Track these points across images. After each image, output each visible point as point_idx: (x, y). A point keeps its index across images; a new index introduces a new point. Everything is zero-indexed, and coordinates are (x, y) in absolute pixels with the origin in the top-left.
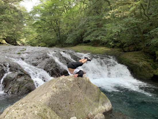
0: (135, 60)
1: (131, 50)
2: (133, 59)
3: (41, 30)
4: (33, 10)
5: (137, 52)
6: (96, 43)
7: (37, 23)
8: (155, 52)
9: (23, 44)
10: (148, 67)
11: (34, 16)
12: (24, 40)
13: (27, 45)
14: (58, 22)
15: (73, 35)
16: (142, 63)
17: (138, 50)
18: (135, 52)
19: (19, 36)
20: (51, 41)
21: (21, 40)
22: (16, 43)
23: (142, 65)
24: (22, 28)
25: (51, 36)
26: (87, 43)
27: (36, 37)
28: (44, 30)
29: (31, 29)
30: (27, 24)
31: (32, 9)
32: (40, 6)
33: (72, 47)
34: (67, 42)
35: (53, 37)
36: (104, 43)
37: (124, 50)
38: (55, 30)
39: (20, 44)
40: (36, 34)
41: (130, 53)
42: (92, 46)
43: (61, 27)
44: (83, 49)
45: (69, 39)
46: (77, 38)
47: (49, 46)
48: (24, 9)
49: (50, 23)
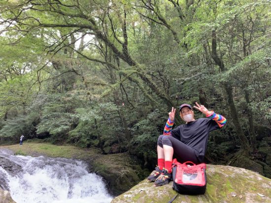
0: (116, 166)
1: (114, 151)
2: (112, 165)
8: (143, 154)
10: (132, 177)
16: (125, 170)
17: (123, 150)
18: (118, 154)
23: (124, 173)
36: (74, 140)
37: (103, 151)
41: (110, 156)
42: (54, 144)
44: (33, 150)
45: (7, 129)
46: (25, 128)
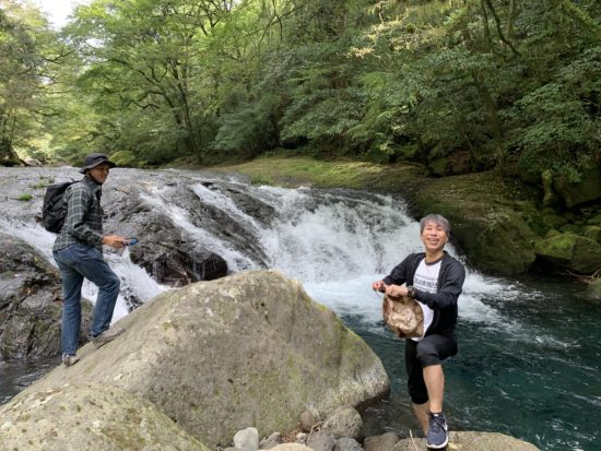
0: (473, 204)
1: (456, 169)
2: (462, 204)
3: (113, 100)
4: (75, 20)
5: (477, 177)
6: (330, 148)
7: (94, 74)
8: (539, 173)
9: (42, 160)
10: (517, 229)
11: (82, 45)
12: (44, 144)
13: (59, 160)
14: (178, 68)
15: (240, 118)
16: (497, 215)
17: (481, 168)
18: (471, 176)
19: (24, 127)
20: (154, 144)
21: (34, 142)
22: (12, 155)
23: (495, 222)
24: (34, 97)
25: (152, 125)
26: (297, 146)
27: (95, 129)
28: (126, 102)
29: (69, 100)
30: (52, 78)
31: (70, 17)
32: (102, 6)
33: (238, 163)
34: (218, 147)
35: (160, 127)
36: (358, 147)
37: (430, 169)
38: (167, 99)
39: (28, 159)
40: (91, 120)
41: (453, 182)
42: (317, 157)
43: (190, 89)
44: (282, 173)
45: (226, 134)
46: (256, 130)
47: (149, 164)
48: (39, 18)
49: (148, 72)
